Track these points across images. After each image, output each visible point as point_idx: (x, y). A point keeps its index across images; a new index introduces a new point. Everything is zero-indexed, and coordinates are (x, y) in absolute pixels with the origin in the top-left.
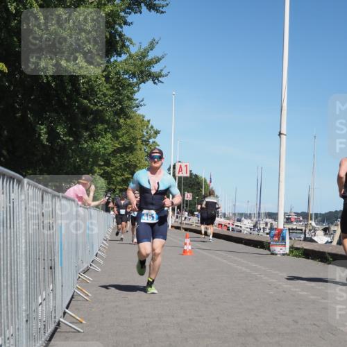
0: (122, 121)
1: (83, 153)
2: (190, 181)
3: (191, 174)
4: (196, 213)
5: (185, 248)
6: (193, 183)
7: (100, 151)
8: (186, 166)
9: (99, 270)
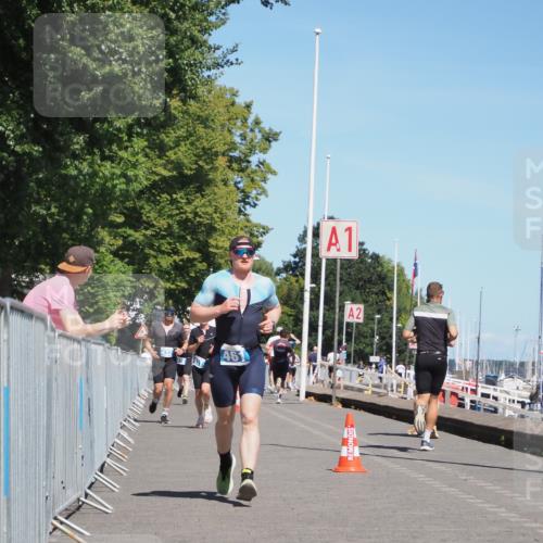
0: (175, 103)
1: (66, 189)
2: (359, 271)
3: (363, 252)
4: (374, 359)
5: (344, 453)
6: (366, 276)
7: (114, 186)
8: (349, 229)
9: (110, 509)
